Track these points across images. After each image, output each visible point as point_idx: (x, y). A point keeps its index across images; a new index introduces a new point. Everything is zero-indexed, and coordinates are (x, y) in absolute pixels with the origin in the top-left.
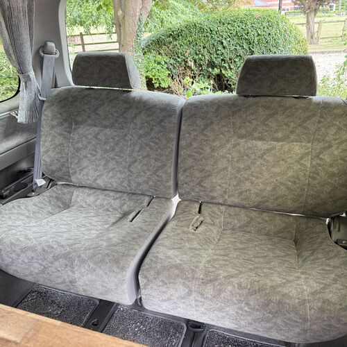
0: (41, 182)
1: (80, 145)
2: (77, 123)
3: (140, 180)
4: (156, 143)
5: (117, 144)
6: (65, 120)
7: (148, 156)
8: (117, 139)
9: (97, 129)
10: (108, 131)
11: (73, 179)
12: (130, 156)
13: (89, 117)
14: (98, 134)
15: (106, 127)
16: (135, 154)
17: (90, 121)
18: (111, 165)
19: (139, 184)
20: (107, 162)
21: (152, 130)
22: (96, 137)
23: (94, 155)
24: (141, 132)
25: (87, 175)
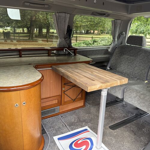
0: (108, 68)
1: (122, 60)
2: (123, 54)
3: (136, 72)
4: (144, 62)
5: (133, 61)
6: (120, 53)
7: (141, 65)
8: (133, 60)
9: (128, 56)
10: (131, 57)
11: (117, 69)
12: (135, 65)
13: (127, 53)
14: (128, 58)
15: (131, 56)
16: (137, 65)
17: (127, 54)
18: (129, 67)
19: (135, 74)
20: (128, 66)
21: (144, 58)
22: (127, 58)
23: (125, 63)
24: (141, 58)
25: (121, 69)
